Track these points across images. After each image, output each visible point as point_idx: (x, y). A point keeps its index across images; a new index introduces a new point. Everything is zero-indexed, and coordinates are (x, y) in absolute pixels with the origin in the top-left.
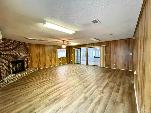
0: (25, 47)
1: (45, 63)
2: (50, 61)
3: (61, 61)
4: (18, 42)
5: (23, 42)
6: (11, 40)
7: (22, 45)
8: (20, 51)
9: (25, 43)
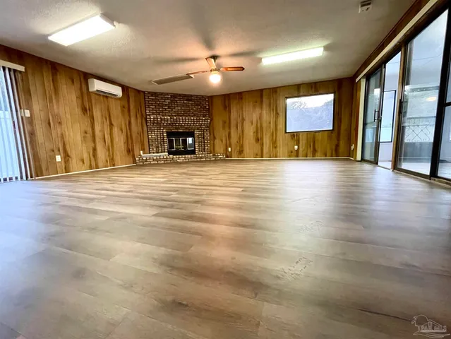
0: (197, 105)
1: (242, 146)
2: (257, 140)
3: (298, 144)
4: (180, 95)
5: (192, 96)
6: (168, 94)
7: (191, 100)
8: (186, 113)
9: (197, 96)
